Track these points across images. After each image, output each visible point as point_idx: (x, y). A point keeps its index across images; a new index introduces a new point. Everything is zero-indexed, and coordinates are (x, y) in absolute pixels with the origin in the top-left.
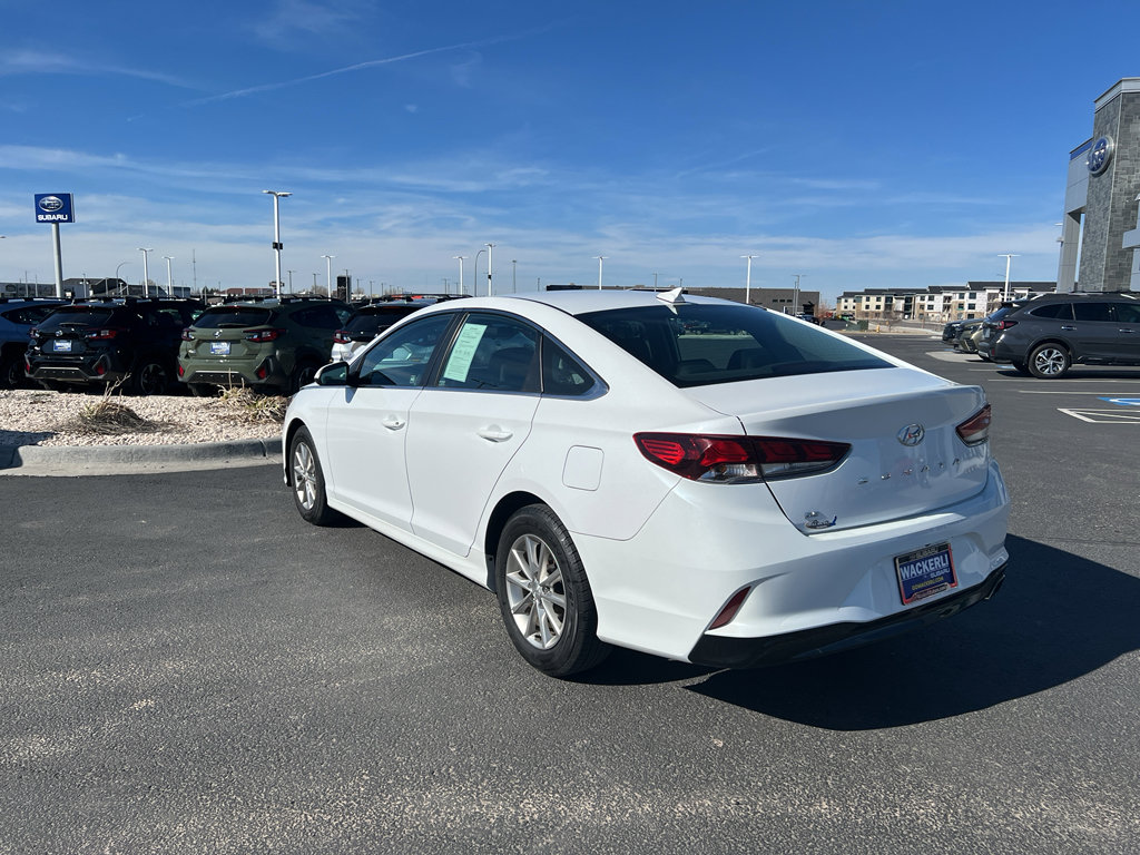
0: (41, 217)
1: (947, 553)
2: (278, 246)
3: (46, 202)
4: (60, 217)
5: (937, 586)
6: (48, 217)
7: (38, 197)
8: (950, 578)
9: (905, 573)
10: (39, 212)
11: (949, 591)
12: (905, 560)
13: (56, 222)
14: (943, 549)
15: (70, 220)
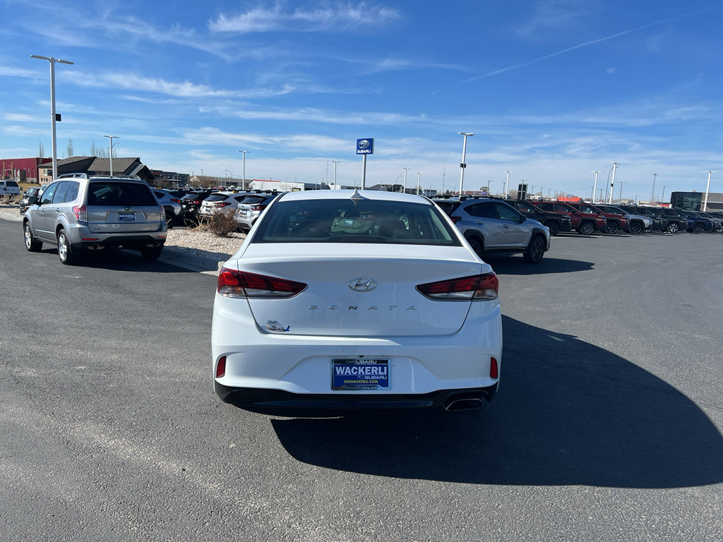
0: (359, 152)
1: (387, 366)
2: (463, 166)
3: (362, 144)
4: (367, 151)
5: (370, 385)
6: (362, 151)
7: (359, 141)
8: (384, 383)
9: (340, 371)
10: (358, 149)
11: (381, 391)
12: (340, 362)
13: (365, 154)
14: (382, 363)
15: (371, 153)
